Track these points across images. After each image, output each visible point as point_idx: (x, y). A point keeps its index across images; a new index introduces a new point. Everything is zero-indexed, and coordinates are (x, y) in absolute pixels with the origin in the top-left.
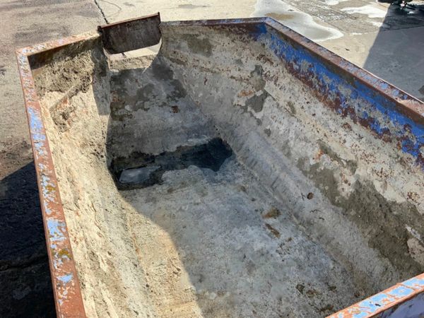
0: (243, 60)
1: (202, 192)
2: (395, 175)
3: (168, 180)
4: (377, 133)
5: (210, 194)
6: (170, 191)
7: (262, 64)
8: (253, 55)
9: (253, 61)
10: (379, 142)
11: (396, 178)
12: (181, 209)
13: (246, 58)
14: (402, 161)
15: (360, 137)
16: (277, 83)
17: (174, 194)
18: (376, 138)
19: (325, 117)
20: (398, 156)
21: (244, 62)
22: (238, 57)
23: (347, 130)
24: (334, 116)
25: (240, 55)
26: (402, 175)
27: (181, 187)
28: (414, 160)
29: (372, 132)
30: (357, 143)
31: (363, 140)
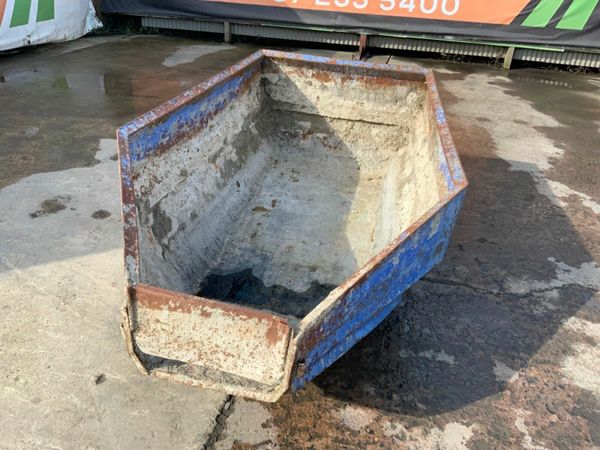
1: (289, 251)
3: (306, 280)
5: (285, 245)
6: (313, 269)
12: (321, 244)
16: (160, 179)
17: (313, 263)
27: (301, 266)
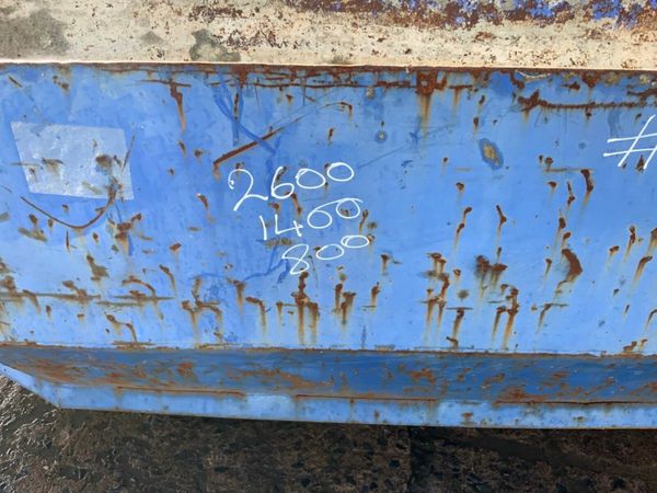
0: (160, 32)
2: (592, 56)
4: (545, 18)
7: (204, 26)
8: (180, 13)
9: (182, 26)
10: (551, 28)
11: (595, 59)
13: (162, 25)
14: (594, 35)
15: (516, 40)
16: (279, 41)
18: (543, 27)
19: (432, 45)
20: (587, 31)
21: (163, 36)
22: (143, 31)
23: (486, 40)
24: (449, 35)
25: (145, 22)
26: (601, 51)
28: (613, 22)
29: (536, 22)
30: (515, 48)
31: (523, 39)
